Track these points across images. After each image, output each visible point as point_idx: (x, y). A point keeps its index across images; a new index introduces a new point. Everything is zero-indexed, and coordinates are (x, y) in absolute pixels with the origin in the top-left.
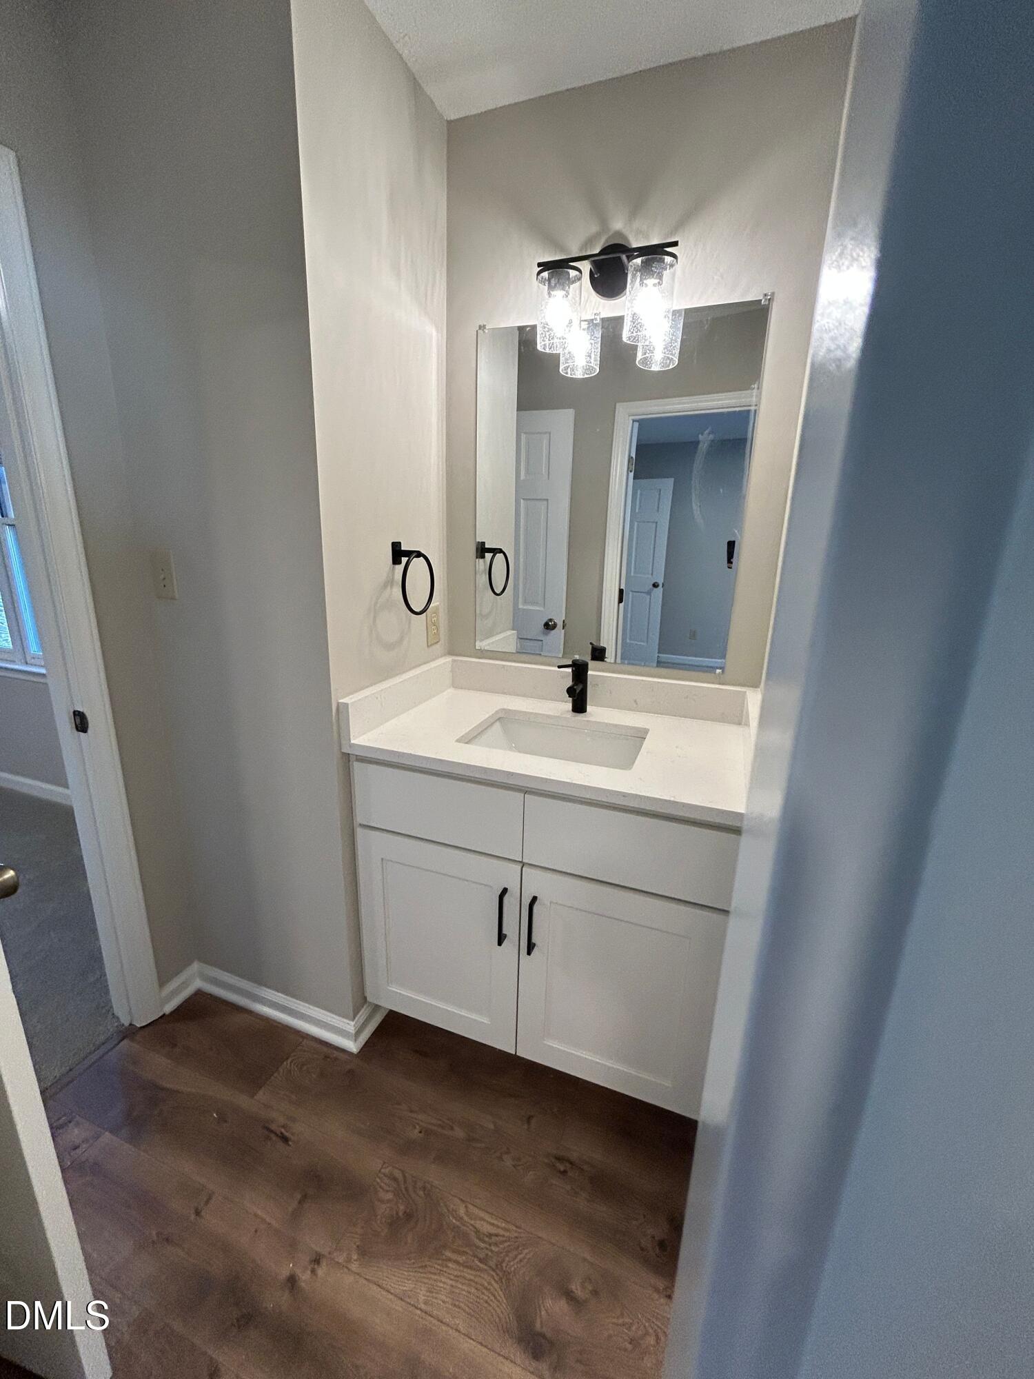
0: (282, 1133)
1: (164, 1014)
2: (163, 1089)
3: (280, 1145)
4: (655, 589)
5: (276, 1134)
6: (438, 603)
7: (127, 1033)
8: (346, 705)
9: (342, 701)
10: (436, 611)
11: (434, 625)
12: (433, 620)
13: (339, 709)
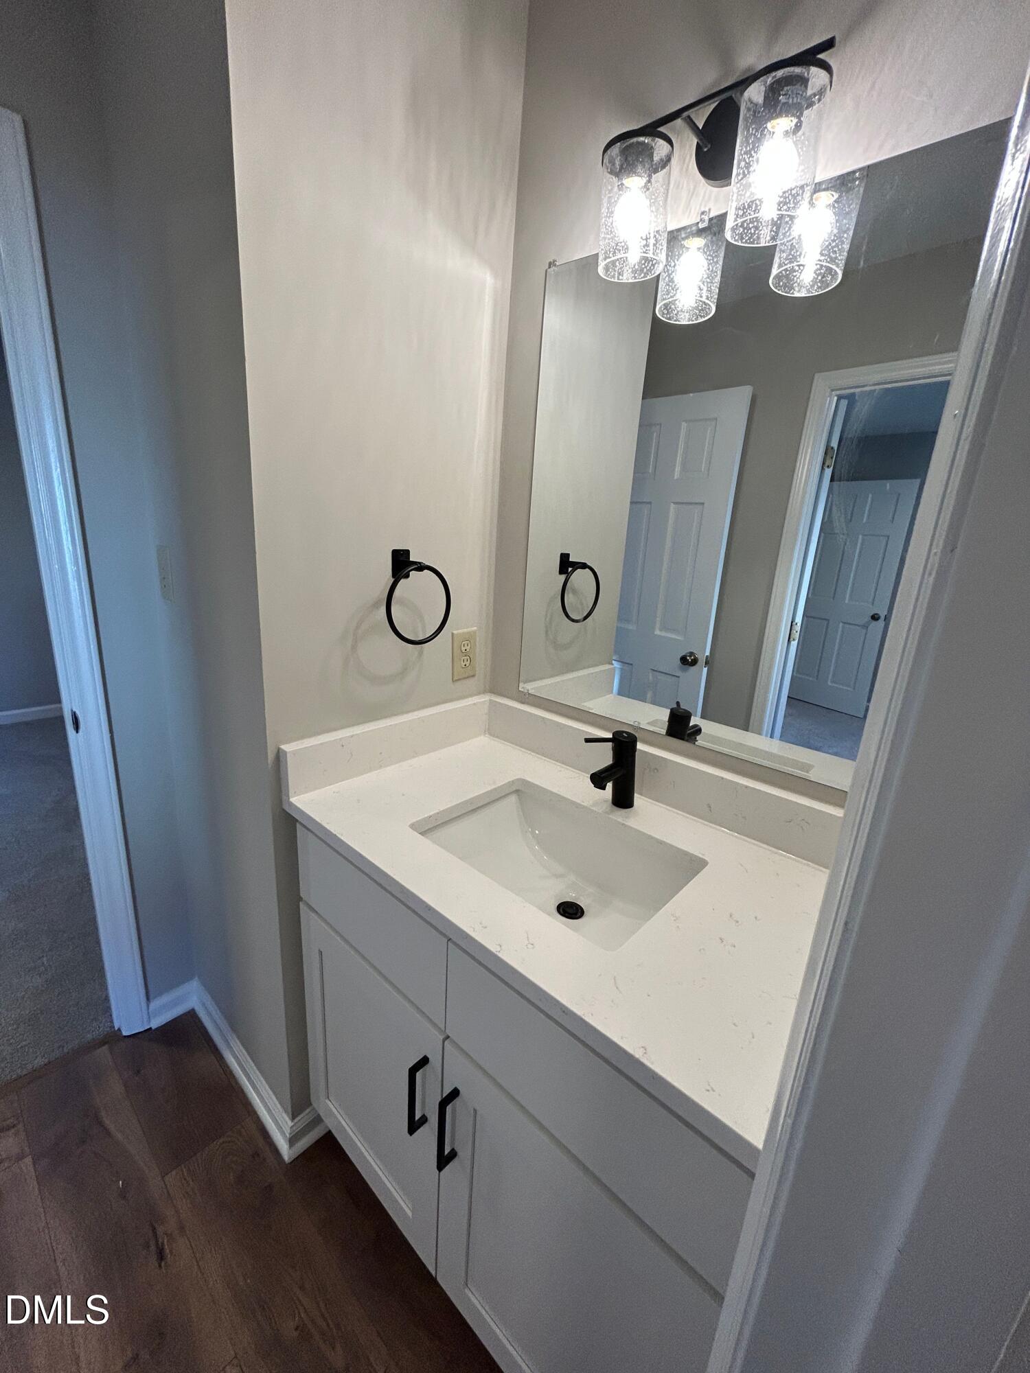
0: (163, 1244)
1: (151, 1028)
2: (100, 1123)
3: (153, 1259)
4: (874, 623)
5: (157, 1241)
6: (475, 628)
7: (113, 1038)
8: (285, 753)
9: (283, 747)
10: (469, 638)
11: (466, 656)
12: (463, 649)
13: (280, 757)
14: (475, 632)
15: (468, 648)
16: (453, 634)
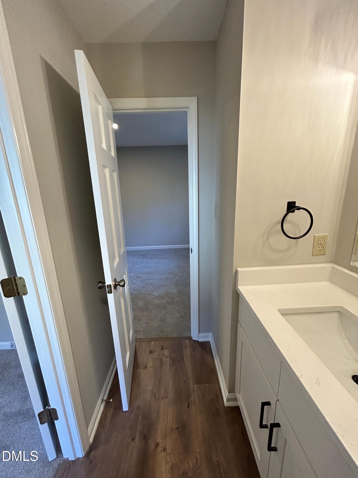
1: (199, 341)
2: (184, 360)
5: (189, 401)
6: (328, 234)
7: (190, 338)
8: (238, 271)
9: (238, 269)
10: (324, 238)
11: (321, 245)
12: (319, 242)
13: (236, 272)
14: (327, 236)
15: (322, 242)
16: (314, 236)
